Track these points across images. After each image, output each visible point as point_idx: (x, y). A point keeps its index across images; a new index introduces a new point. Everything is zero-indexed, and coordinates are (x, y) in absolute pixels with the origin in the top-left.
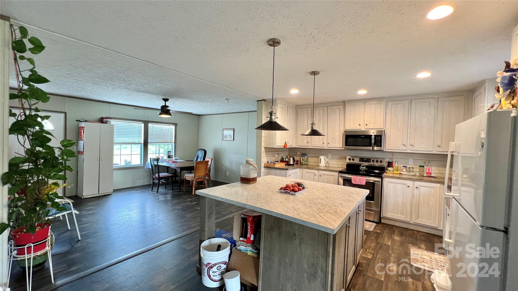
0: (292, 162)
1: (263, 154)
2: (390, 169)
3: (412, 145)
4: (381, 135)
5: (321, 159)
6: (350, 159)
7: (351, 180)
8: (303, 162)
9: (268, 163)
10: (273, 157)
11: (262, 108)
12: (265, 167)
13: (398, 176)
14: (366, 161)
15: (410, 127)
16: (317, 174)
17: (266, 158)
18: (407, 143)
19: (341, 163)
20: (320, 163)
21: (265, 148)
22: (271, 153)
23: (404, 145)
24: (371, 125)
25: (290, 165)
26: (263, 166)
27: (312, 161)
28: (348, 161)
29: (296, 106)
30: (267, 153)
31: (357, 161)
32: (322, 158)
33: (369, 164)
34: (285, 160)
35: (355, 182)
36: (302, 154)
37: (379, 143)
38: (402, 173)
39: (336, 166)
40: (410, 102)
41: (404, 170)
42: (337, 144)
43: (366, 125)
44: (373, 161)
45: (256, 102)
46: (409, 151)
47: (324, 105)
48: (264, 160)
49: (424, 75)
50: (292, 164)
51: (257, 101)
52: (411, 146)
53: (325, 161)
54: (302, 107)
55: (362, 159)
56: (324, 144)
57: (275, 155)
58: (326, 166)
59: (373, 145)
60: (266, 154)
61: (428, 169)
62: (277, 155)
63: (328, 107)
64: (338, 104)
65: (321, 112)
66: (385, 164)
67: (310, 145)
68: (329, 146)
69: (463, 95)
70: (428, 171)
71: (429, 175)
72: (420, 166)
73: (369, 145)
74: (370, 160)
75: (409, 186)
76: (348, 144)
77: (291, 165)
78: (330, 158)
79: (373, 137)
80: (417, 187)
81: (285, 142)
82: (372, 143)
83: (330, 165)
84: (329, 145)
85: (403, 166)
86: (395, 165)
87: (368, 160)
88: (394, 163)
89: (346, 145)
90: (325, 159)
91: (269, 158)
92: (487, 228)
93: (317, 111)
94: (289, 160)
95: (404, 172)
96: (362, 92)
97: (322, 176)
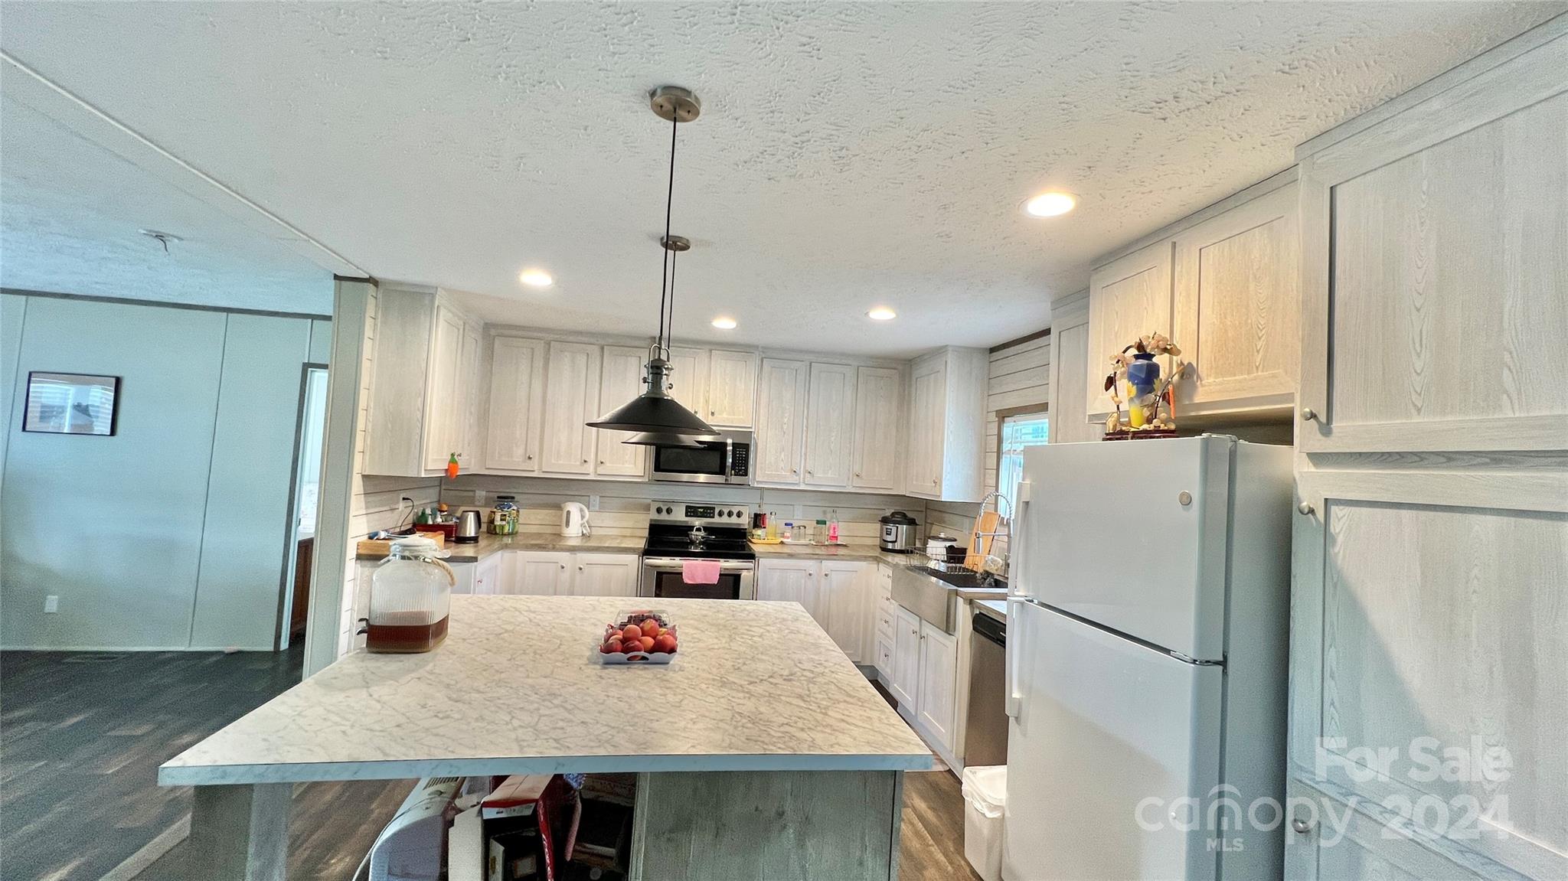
0: (470, 530)
1: (357, 504)
2: (759, 532)
3: (810, 472)
4: (748, 445)
5: (568, 513)
6: (659, 511)
7: (681, 573)
8: (503, 527)
9: (371, 538)
10: (389, 514)
11: (363, 312)
12: (359, 557)
13: (779, 549)
14: (703, 515)
15: (807, 428)
16: (568, 567)
17: (364, 519)
18: (800, 468)
19: (630, 524)
20: (568, 524)
21: (364, 477)
22: (385, 497)
23: (795, 471)
24: (725, 415)
25: (462, 540)
26: (351, 552)
27: (530, 519)
28: (655, 516)
29: (488, 327)
30: (371, 499)
31: (679, 516)
32: (574, 508)
33: (709, 523)
34: (430, 522)
35: (693, 578)
36: (498, 497)
37: (741, 466)
38: (785, 540)
39: (614, 532)
40: (808, 367)
41: (788, 534)
42: (627, 465)
43: (713, 414)
44: (721, 514)
45: (333, 282)
46: (802, 487)
47: (592, 340)
48: (359, 528)
49: (882, 314)
50: (473, 535)
51: (336, 277)
52: (807, 475)
53: (583, 517)
54: (514, 333)
55: (691, 511)
56: (586, 465)
57: (398, 502)
58: (583, 535)
59: (728, 470)
60: (367, 503)
61: (832, 527)
62: (401, 505)
63: (602, 348)
64: (637, 343)
65: (582, 360)
66: (745, 521)
67: (536, 468)
68: (600, 470)
69: (895, 369)
70: (832, 531)
71: (834, 542)
72: (818, 522)
73: (718, 470)
74: (714, 511)
75: (810, 575)
76: (662, 467)
77: (470, 539)
78: (597, 509)
79: (730, 448)
80: (826, 575)
81: (453, 455)
82: (728, 464)
83: (595, 532)
84: (602, 466)
85: (786, 524)
86: (770, 521)
87: (707, 511)
88: (768, 516)
89: (658, 468)
90: (581, 510)
91: (376, 516)
92: (1202, 663)
93: (566, 353)
94: (462, 520)
95: (788, 538)
96: (725, 324)
97: (586, 569)
